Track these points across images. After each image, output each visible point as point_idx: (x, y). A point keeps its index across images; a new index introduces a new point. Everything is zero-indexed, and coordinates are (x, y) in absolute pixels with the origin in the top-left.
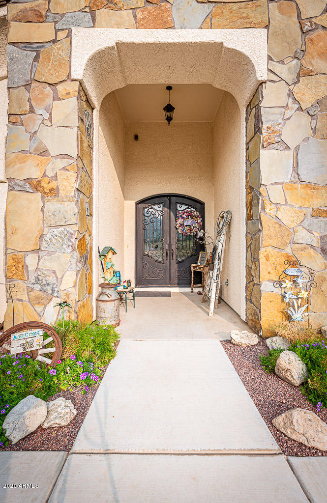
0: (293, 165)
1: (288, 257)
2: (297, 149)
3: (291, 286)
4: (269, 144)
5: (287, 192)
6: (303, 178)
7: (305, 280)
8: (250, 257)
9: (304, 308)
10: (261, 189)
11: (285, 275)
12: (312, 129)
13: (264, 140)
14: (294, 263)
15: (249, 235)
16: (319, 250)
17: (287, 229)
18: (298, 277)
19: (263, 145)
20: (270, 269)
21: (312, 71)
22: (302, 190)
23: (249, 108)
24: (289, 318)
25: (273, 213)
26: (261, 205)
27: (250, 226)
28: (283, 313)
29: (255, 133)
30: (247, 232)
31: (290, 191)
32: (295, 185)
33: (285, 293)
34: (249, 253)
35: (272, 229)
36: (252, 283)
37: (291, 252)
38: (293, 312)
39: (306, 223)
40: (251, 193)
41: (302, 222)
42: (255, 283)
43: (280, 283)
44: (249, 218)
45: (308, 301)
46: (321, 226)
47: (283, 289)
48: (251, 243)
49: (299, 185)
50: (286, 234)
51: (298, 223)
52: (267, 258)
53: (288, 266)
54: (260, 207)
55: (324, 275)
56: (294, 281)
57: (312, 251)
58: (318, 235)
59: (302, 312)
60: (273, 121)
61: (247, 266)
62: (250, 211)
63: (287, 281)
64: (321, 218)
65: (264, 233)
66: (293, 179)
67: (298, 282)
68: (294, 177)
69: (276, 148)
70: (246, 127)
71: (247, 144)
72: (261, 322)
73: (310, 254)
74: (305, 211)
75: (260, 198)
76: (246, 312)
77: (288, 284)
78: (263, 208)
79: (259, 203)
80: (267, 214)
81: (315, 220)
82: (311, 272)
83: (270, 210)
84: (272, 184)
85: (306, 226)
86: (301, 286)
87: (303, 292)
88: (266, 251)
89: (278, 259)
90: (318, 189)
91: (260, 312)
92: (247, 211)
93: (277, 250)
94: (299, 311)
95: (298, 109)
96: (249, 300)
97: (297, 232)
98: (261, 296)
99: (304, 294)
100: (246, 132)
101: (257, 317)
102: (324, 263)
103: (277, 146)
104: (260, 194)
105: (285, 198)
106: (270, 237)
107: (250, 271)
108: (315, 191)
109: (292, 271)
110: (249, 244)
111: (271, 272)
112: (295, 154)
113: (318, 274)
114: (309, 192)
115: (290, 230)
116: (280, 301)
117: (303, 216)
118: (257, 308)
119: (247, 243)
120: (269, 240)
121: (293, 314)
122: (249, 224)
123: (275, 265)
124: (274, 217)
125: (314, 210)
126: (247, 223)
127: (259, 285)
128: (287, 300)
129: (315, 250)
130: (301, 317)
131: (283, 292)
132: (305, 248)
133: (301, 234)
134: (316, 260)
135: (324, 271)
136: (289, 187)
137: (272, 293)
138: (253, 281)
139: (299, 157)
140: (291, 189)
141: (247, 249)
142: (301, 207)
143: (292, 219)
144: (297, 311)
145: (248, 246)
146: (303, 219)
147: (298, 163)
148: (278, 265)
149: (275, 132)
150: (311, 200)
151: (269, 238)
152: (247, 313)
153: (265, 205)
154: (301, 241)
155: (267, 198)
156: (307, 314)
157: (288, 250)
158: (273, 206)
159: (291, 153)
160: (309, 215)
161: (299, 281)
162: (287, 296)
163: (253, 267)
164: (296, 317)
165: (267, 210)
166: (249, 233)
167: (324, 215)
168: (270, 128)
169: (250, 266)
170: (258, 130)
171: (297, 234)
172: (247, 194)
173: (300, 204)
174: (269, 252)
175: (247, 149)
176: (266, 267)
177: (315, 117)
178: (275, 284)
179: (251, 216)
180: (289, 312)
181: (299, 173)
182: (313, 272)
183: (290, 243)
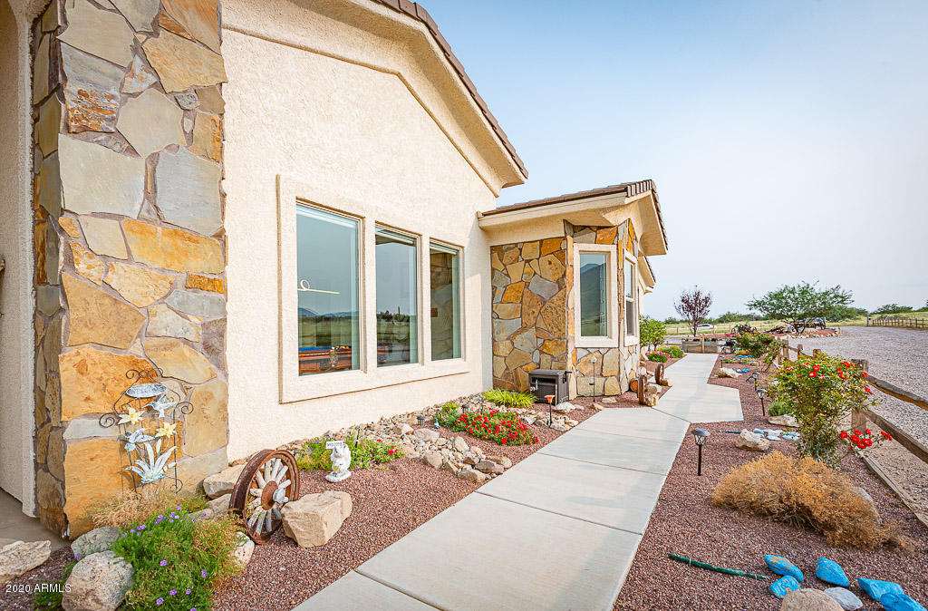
0: (146, 188)
1: (135, 362)
2: (154, 159)
3: (141, 419)
4: (85, 129)
5: (130, 236)
6: (167, 216)
7: (170, 404)
8: (43, 368)
9: (167, 455)
10: (61, 220)
11: (127, 399)
12: (185, 132)
13: (71, 116)
14: (149, 374)
15: (40, 318)
16: (200, 347)
17: (131, 309)
18: (156, 398)
19: (67, 127)
20: (88, 392)
21: (184, 31)
22: (166, 239)
23: (39, 28)
24: (135, 482)
25: (95, 274)
26: (65, 255)
27: (42, 296)
28: (124, 474)
29: (51, 93)
30: (37, 312)
31: (139, 235)
32: (151, 227)
33: (127, 434)
34: (40, 358)
35: (93, 308)
36: (47, 427)
37: (142, 354)
38: (145, 467)
39: (174, 299)
40: (43, 222)
41: (166, 297)
42: (52, 427)
43: (115, 416)
44: (40, 279)
45: (177, 439)
46: (203, 305)
47: (122, 427)
48: (44, 337)
49: (159, 229)
50: (130, 317)
51: (158, 298)
52: (82, 368)
53: (134, 380)
54: (62, 258)
55: (210, 389)
56: (149, 409)
57: (186, 350)
58: (198, 322)
59: (163, 463)
60: (95, 84)
61: (36, 389)
62: (43, 265)
63: (132, 410)
64: (204, 293)
65: (72, 316)
66: (144, 213)
67: (157, 408)
68: (148, 211)
69: (104, 143)
70: (32, 68)
71: (35, 107)
72: (67, 510)
73: (182, 355)
74: (171, 276)
75: (62, 238)
76: (36, 494)
77: (134, 416)
78: (70, 261)
79: (58, 250)
80: (81, 276)
81: (191, 294)
82: (186, 388)
83: (89, 267)
84: (94, 214)
85: (174, 303)
86: (162, 415)
87: (167, 425)
88: (78, 354)
89: (111, 370)
90: (196, 242)
91: (63, 488)
92: (36, 262)
93: (108, 351)
94: (157, 463)
95: (154, 85)
96: (41, 466)
97: (155, 315)
98: (65, 453)
99: (168, 429)
100: (32, 79)
101: (57, 500)
102: (210, 368)
103: (106, 140)
104: (62, 230)
105: (128, 247)
106: (90, 325)
107: (43, 400)
108: (192, 245)
109: (143, 390)
110: (40, 338)
111: (94, 396)
112: (150, 167)
113: (197, 389)
114: (179, 242)
115: (140, 311)
116: (115, 453)
117: (169, 286)
118: (57, 480)
119: (36, 335)
120: (85, 330)
121: (144, 472)
122: (40, 292)
123: (103, 382)
124: (100, 283)
125: (190, 277)
126: (36, 289)
127: (62, 428)
128: (131, 447)
129: (193, 347)
130: (162, 472)
131: (123, 433)
132: (172, 345)
133: (164, 320)
134: (193, 366)
135: (210, 382)
136: (136, 228)
137: (96, 440)
138: (49, 420)
139: (157, 175)
140: (141, 233)
141: (36, 349)
142: (163, 270)
143: (145, 290)
144: (152, 464)
145: (39, 344)
146: (167, 292)
147: (155, 186)
148: (109, 382)
149: (100, 110)
150: (183, 258)
151: (87, 326)
152: (39, 495)
153: (76, 257)
154: (163, 332)
155: (81, 241)
156: (174, 464)
157: (136, 350)
158: (97, 261)
159: (140, 164)
160: (180, 286)
161: (160, 406)
162: (132, 439)
163: (49, 391)
164: (150, 475)
165: (81, 267)
166: (41, 313)
167: (209, 287)
168: (86, 96)
169: (43, 388)
170: (56, 89)
171: (155, 319)
172: (36, 223)
173: (160, 264)
174: (88, 355)
175: (36, 120)
176: (79, 389)
177: (191, 114)
178: (103, 421)
179: (45, 276)
180: (135, 469)
181: (158, 205)
182: (188, 386)
183: (139, 336)
